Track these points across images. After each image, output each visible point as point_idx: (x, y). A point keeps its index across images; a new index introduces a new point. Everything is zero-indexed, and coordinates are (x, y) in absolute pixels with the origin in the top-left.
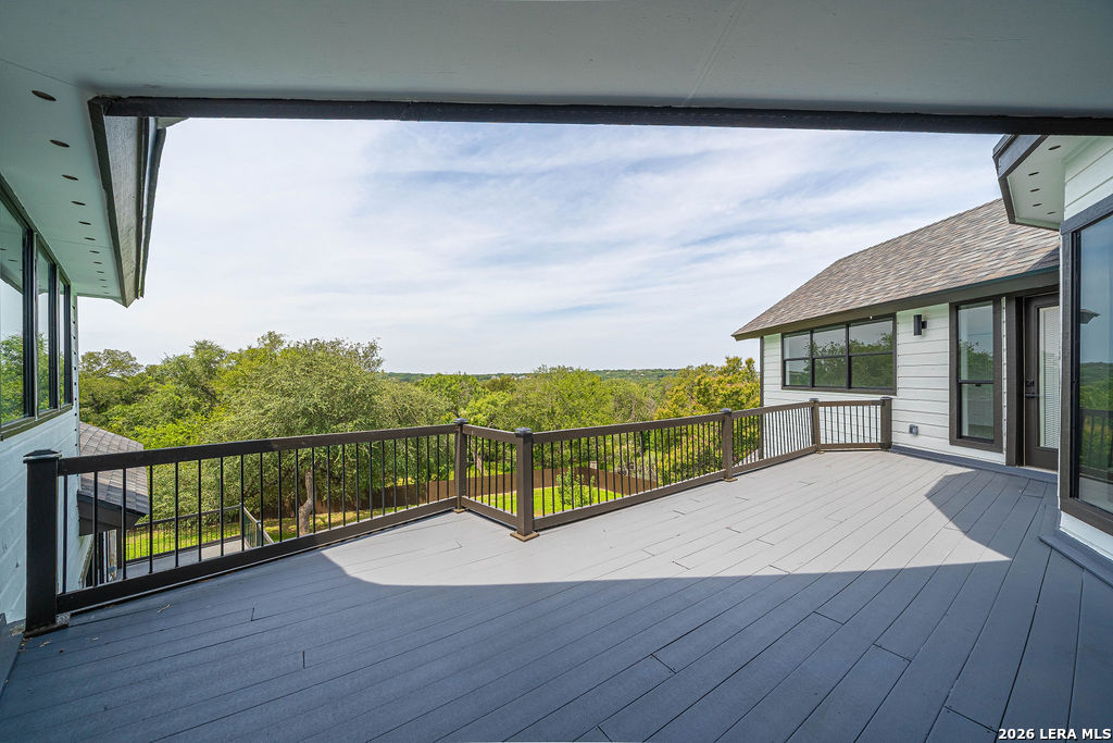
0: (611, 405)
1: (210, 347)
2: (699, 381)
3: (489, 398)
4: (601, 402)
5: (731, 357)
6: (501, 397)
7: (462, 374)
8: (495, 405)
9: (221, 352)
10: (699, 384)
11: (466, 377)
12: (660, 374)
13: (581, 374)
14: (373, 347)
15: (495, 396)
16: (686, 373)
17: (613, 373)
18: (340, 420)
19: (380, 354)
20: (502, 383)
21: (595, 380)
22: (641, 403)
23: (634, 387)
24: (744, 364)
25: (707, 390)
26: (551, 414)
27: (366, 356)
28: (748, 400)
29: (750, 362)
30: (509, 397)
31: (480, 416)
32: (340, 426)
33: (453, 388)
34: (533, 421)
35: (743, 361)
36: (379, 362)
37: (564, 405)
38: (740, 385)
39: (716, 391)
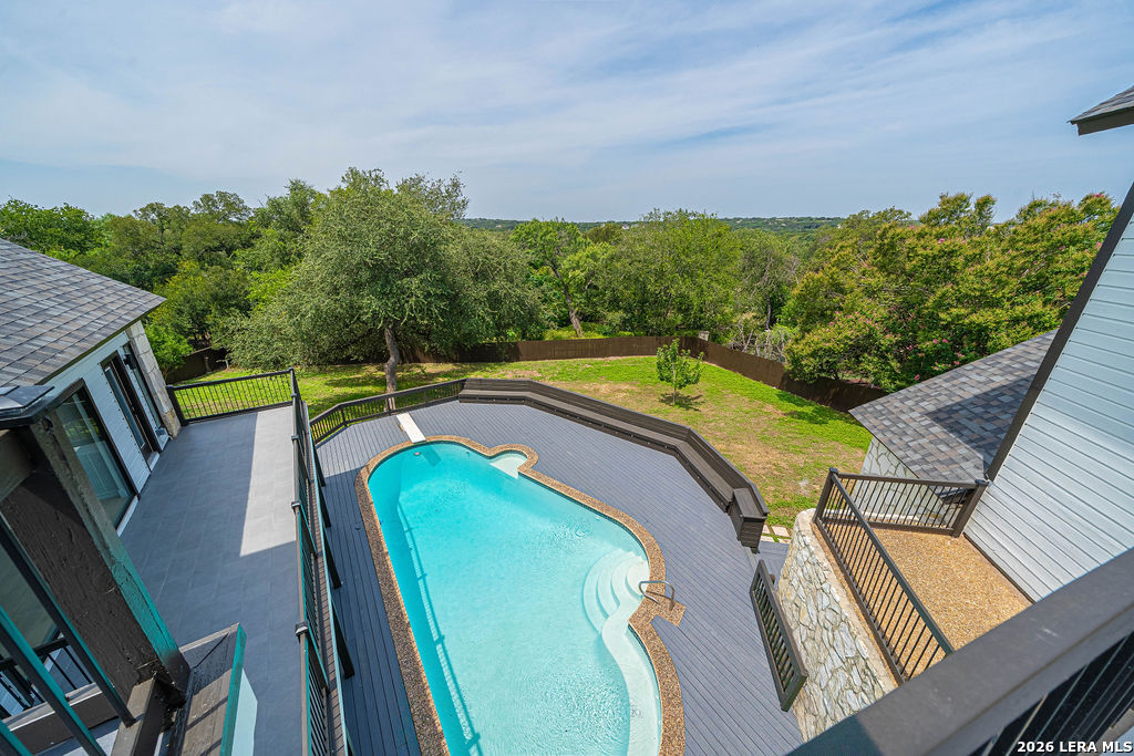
0: (739, 263)
1: (302, 187)
2: (884, 233)
3: (590, 250)
4: (726, 259)
5: (952, 195)
6: (602, 250)
7: (560, 220)
8: (596, 260)
10: (883, 236)
11: (564, 225)
12: (809, 225)
13: (705, 223)
14: (456, 185)
15: (597, 248)
16: (854, 222)
17: (746, 223)
18: (406, 275)
19: (465, 193)
20: (607, 231)
21: (722, 230)
22: (780, 261)
23: (773, 241)
24: (972, 207)
25: (892, 246)
26: (660, 274)
27: (450, 196)
28: (966, 265)
30: (612, 250)
31: (577, 272)
32: (405, 280)
33: (548, 237)
34: (637, 279)
35: (973, 201)
36: (464, 204)
37: (676, 262)
38: (959, 241)
39: (912, 249)
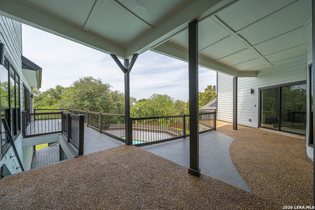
1: (60, 87)
5: (209, 85)
6: (143, 103)
9: (63, 88)
29: (214, 87)
31: (137, 108)
32: (97, 98)
34: (152, 108)
35: (212, 86)
